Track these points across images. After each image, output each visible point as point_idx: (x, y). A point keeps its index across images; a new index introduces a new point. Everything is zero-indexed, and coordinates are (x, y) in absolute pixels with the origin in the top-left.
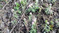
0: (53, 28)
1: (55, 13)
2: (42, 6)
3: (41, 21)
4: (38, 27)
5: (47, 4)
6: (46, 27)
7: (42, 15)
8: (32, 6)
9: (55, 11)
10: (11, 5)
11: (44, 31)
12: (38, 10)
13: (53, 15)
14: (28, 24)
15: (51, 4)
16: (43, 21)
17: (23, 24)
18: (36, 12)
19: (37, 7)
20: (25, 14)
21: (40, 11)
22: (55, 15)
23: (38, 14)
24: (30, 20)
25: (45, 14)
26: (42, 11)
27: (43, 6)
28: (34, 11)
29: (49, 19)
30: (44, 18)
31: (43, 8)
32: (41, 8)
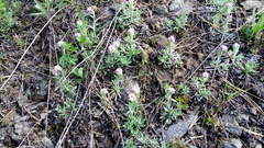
0: (190, 104)
1: (190, 61)
2: (147, 46)
3: (153, 91)
4: (147, 108)
5: (163, 37)
6: (169, 106)
7: (153, 70)
8: (119, 49)
9: (187, 55)
11: (167, 117)
12: (139, 58)
13: (185, 67)
14: (113, 108)
15: (173, 38)
16: (160, 90)
17: (98, 108)
18: (133, 64)
19: (133, 49)
20: (98, 74)
21: (145, 60)
22: (189, 67)
23: (139, 69)
24: (118, 92)
25: (162, 67)
26: (150, 60)
27: (151, 45)
28: (125, 62)
29: (174, 81)
30: (160, 81)
31: (151, 50)
32: (146, 51)
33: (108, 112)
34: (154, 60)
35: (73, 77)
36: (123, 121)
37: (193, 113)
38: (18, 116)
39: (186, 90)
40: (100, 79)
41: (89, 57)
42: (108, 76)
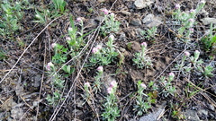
0: (158, 99)
1: (159, 64)
2: (124, 50)
3: (128, 87)
4: (122, 101)
5: (137, 43)
6: (141, 99)
7: (128, 70)
8: (101, 51)
9: (157, 59)
10: (35, 51)
11: (139, 109)
12: (117, 59)
13: (155, 68)
14: (94, 99)
15: (145, 44)
16: (133, 86)
17: (82, 99)
18: (112, 64)
19: (113, 52)
20: (82, 71)
21: (122, 61)
22: (158, 68)
23: (117, 67)
24: (99, 86)
25: (135, 68)
26: (126, 61)
27: (127, 49)
28: (105, 62)
29: (145, 79)
30: (134, 79)
31: (127, 53)
32: (123, 54)
33: (89, 103)
34: (129, 61)
35: (62, 72)
36: (102, 111)
37: (161, 106)
38: (14, 103)
39: (156, 87)
40: (84, 75)
41: (76, 56)
42: (91, 73)
